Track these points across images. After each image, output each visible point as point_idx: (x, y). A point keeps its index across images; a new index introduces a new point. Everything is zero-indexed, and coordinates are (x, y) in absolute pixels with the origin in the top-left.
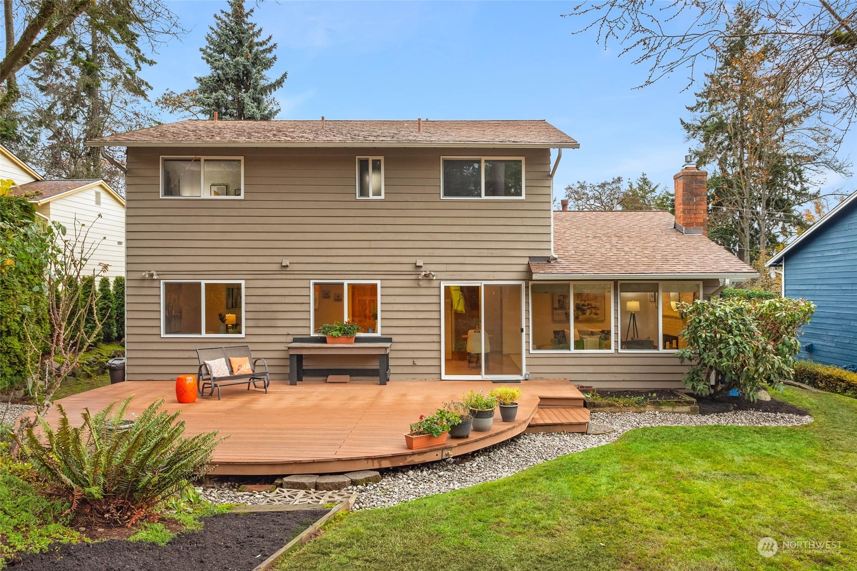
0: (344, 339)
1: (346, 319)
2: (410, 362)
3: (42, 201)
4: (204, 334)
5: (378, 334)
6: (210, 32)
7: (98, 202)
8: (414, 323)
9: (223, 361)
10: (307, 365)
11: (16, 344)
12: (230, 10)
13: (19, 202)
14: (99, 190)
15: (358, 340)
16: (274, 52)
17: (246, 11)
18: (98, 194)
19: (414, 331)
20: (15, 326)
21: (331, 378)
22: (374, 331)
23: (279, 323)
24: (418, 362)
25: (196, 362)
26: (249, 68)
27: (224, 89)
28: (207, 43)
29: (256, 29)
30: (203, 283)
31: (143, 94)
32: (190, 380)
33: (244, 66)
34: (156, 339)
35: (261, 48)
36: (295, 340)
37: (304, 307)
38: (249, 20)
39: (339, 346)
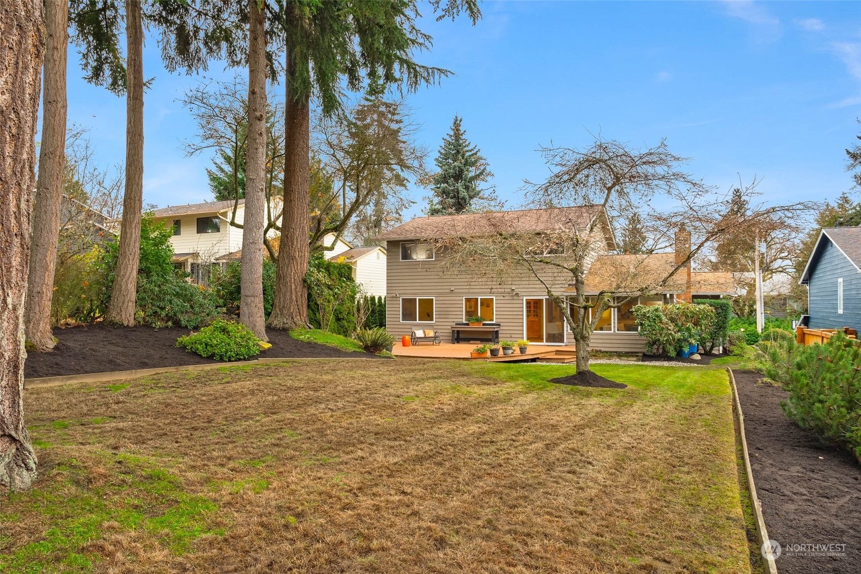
0: (477, 323)
1: (479, 315)
2: (509, 336)
3: (354, 260)
4: (418, 321)
5: (494, 322)
6: (440, 149)
7: (378, 258)
8: (511, 317)
9: (422, 331)
10: (461, 336)
11: (346, 324)
12: (452, 133)
13: (346, 266)
14: (379, 251)
15: (484, 324)
16: (479, 154)
17: (462, 132)
18: (378, 253)
19: (510, 321)
20: (345, 316)
21: (471, 342)
22: (493, 320)
23: (450, 316)
24: (513, 336)
25: (410, 330)
26: (463, 168)
27: (447, 183)
28: (439, 155)
29: (467, 143)
30: (417, 298)
31: (404, 186)
32: (407, 338)
33: (459, 167)
34: (398, 323)
35: (470, 153)
36: (456, 324)
37: (461, 309)
38: (463, 137)
39: (475, 327)
